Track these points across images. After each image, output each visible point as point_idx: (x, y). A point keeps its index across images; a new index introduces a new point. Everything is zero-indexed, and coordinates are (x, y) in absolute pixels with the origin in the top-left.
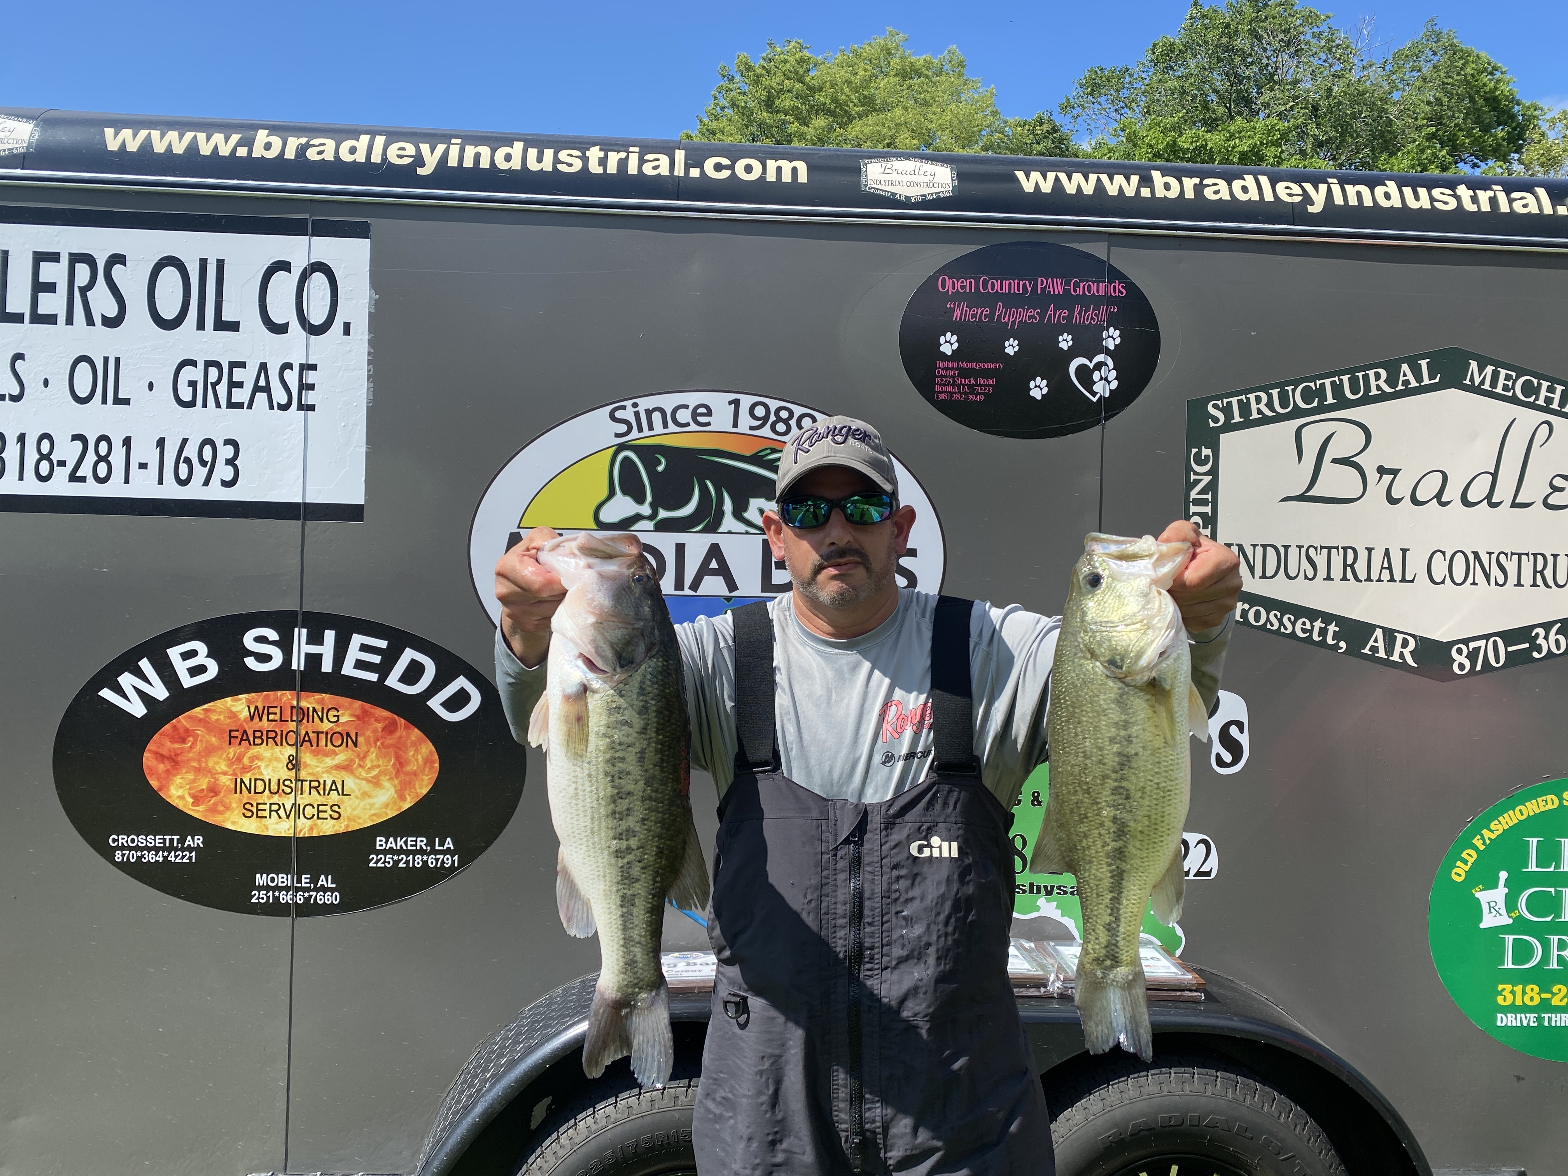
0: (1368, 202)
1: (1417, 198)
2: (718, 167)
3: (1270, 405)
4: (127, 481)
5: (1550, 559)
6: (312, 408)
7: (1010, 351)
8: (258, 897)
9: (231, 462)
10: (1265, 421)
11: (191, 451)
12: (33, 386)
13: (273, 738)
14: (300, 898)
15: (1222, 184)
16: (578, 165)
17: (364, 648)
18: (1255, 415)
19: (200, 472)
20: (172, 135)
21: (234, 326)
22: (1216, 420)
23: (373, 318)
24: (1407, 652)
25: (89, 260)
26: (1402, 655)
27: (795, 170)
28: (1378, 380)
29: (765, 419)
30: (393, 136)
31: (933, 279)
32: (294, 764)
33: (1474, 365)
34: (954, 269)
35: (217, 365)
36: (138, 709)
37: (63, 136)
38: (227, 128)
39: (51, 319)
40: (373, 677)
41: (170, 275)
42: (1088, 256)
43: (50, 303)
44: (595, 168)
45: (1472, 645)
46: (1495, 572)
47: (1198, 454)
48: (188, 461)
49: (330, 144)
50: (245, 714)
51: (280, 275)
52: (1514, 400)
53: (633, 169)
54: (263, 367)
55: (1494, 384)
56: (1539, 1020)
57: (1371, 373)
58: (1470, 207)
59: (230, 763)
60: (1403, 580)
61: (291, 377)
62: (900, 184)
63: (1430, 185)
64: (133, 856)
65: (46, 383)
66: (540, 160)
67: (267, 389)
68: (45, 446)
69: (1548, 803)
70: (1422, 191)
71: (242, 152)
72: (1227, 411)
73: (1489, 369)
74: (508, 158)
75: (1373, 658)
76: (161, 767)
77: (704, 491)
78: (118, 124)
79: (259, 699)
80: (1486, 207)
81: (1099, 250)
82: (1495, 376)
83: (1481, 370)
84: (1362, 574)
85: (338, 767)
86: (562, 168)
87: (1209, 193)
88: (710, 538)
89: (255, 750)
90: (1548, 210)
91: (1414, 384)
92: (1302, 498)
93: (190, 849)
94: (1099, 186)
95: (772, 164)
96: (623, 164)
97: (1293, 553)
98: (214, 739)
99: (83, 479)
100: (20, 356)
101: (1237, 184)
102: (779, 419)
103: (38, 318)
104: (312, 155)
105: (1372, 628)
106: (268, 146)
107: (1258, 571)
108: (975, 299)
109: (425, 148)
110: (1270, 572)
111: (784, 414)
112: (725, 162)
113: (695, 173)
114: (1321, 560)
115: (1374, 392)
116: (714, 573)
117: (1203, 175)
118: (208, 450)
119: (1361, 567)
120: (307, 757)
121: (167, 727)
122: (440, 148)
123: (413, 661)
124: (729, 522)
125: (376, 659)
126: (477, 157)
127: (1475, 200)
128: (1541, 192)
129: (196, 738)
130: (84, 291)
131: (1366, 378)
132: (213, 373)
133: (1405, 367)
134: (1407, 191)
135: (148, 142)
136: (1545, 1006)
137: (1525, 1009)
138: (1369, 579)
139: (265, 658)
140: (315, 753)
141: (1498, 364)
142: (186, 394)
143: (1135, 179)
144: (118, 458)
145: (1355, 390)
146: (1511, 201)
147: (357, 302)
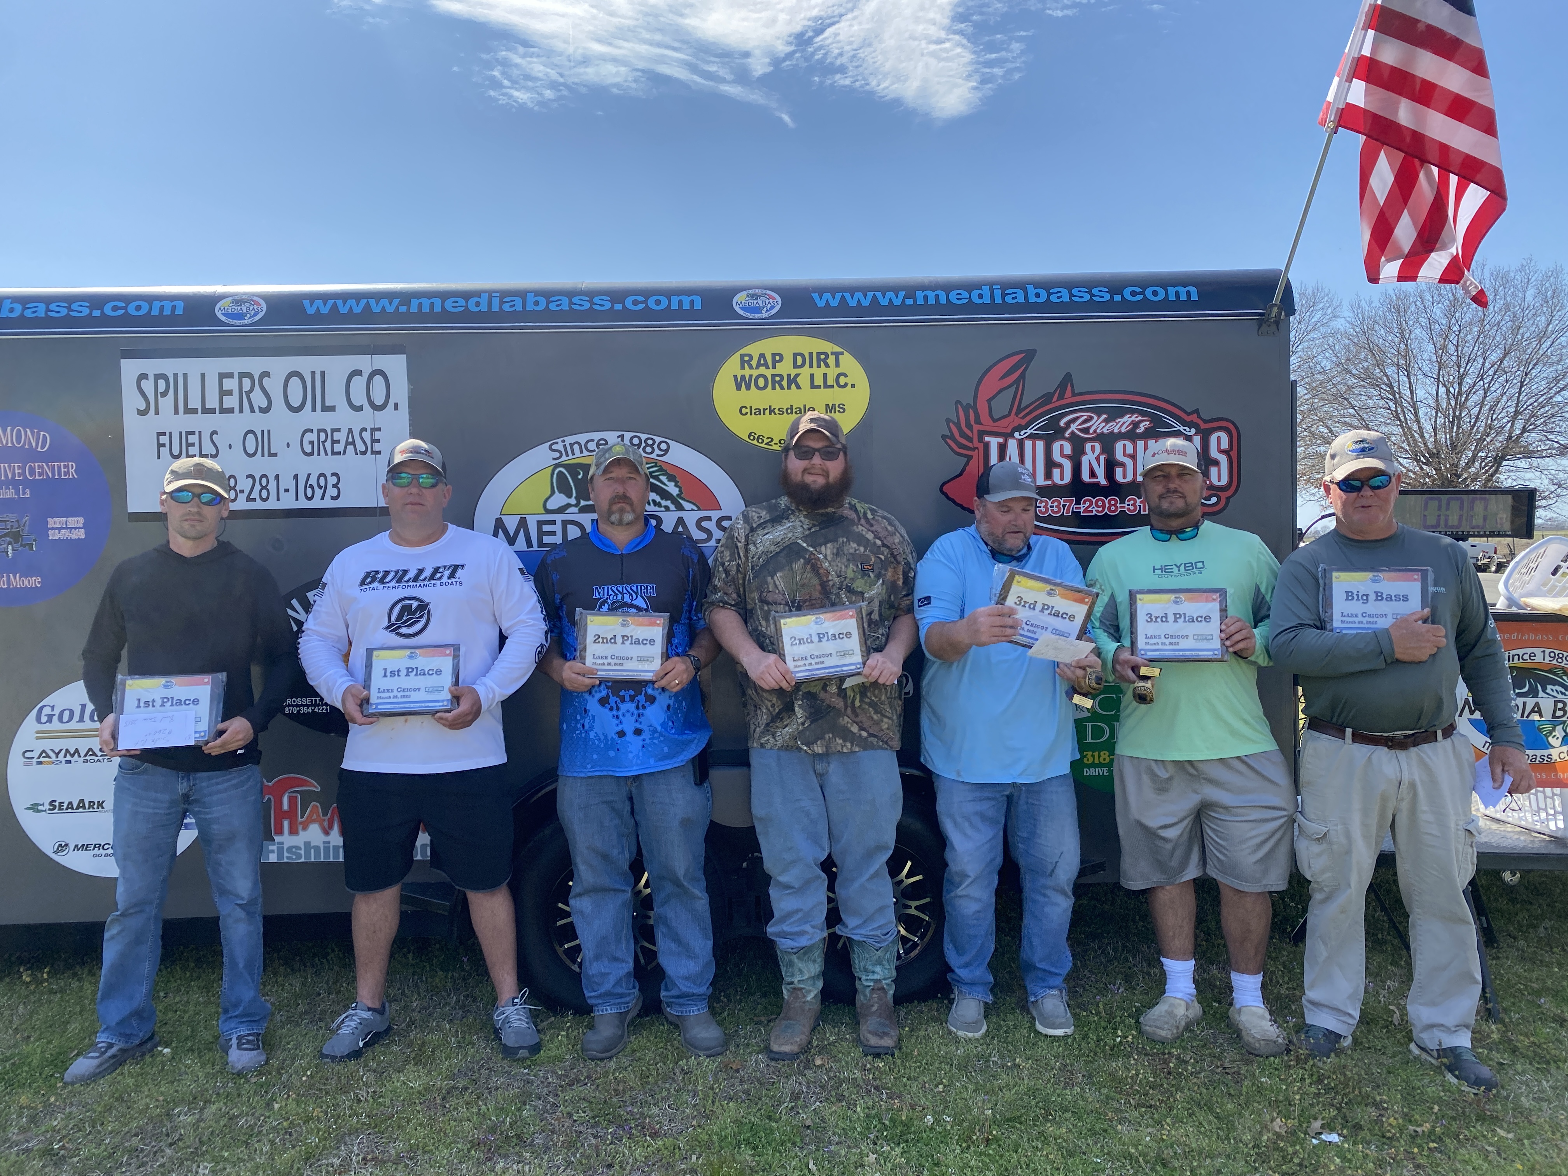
4: (278, 499)
6: (379, 453)
9: (335, 486)
11: (313, 481)
12: (223, 448)
19: (319, 492)
21: (332, 409)
23: (410, 399)
29: (639, 445)
35: (324, 431)
39: (231, 411)
41: (295, 382)
43: (231, 402)
48: (311, 486)
51: (356, 378)
54: (350, 431)
61: (367, 436)
64: (296, 710)
65: (230, 446)
67: (353, 443)
93: (326, 705)
99: (254, 500)
100: (215, 432)
102: (647, 445)
103: (223, 410)
111: (650, 442)
118: (322, 480)
130: (248, 393)
132: (323, 436)
137: (1100, 765)
142: (309, 450)
144: (272, 487)
147: (401, 391)
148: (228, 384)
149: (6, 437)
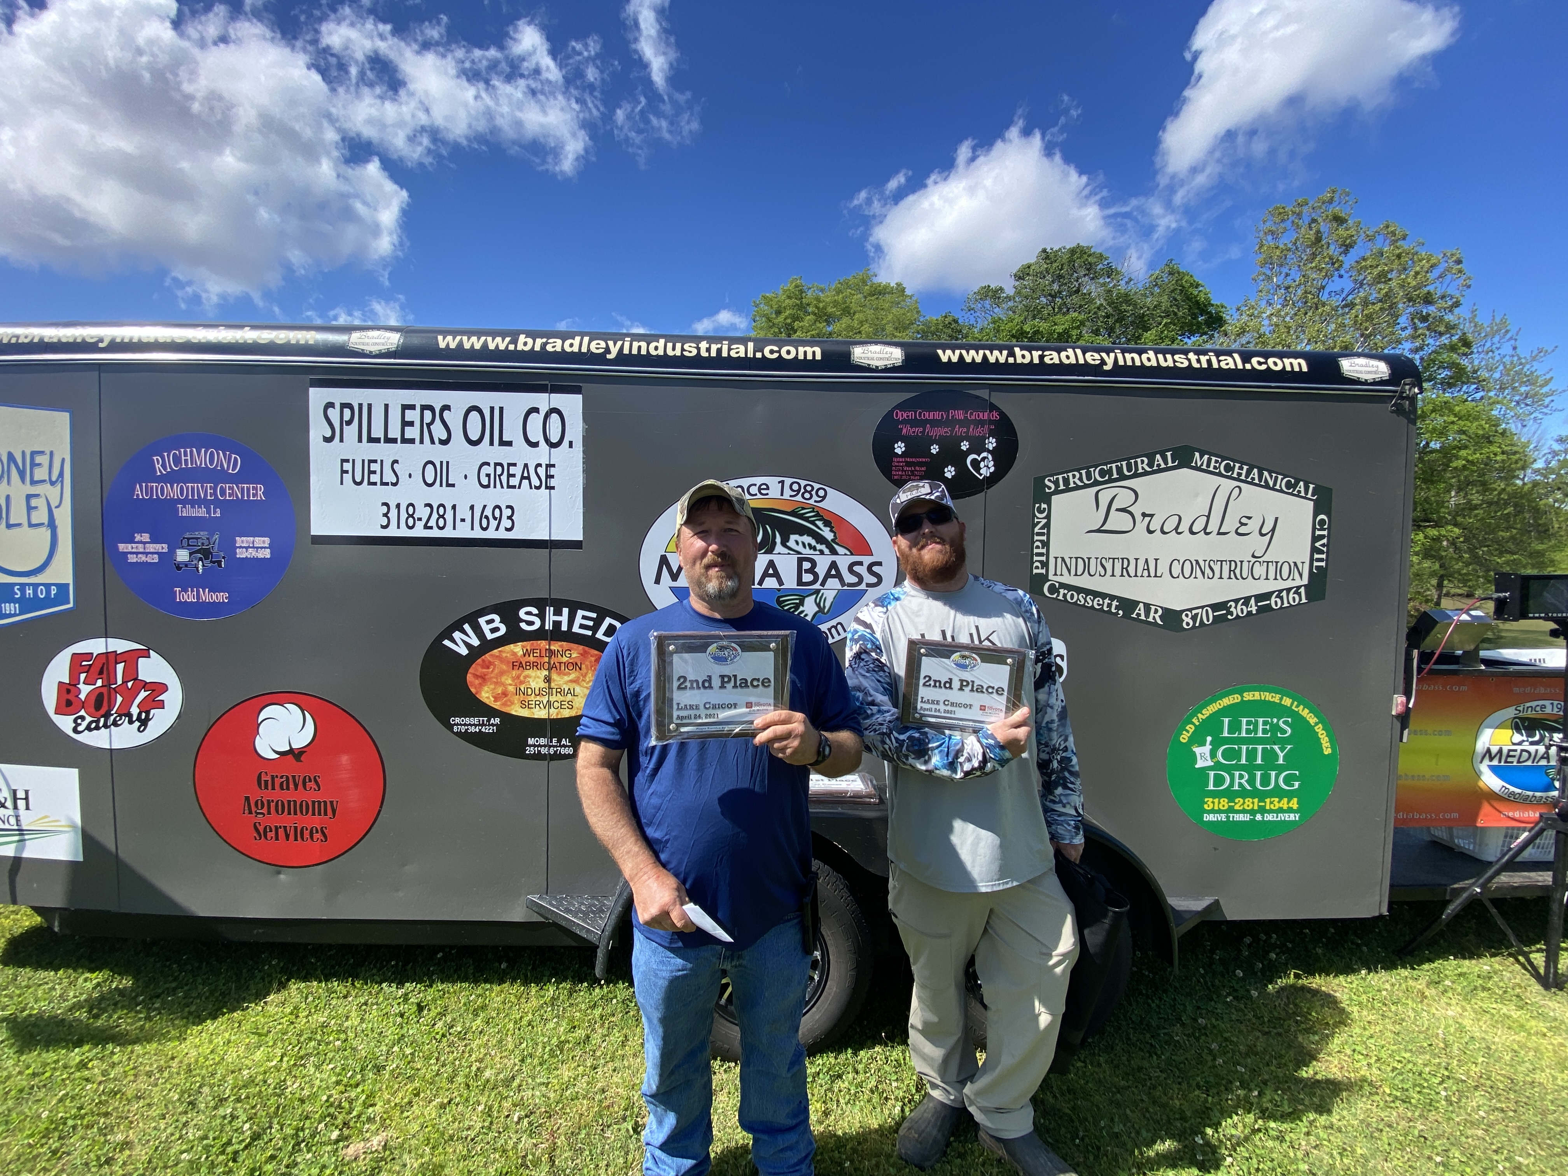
0: (1138, 363)
1: (1166, 360)
2: (772, 352)
3: (1081, 479)
4: (454, 528)
5: (1239, 564)
6: (553, 488)
7: (934, 451)
8: (530, 751)
9: (510, 518)
10: (1078, 488)
11: (488, 512)
12: (403, 477)
13: (535, 665)
14: (552, 751)
15: (1055, 354)
16: (695, 352)
17: (584, 617)
18: (1072, 485)
19: (493, 523)
20: (474, 339)
21: (509, 444)
22: (1050, 488)
23: (584, 438)
24: (1157, 616)
25: (431, 408)
26: (1154, 618)
27: (814, 353)
28: (1142, 464)
29: (799, 491)
30: (593, 337)
31: (891, 412)
32: (548, 680)
33: (1197, 454)
34: (903, 406)
35: (501, 465)
36: (464, 651)
37: (416, 340)
38: (504, 335)
39: (412, 441)
40: (589, 633)
41: (474, 415)
42: (978, 397)
43: (411, 433)
44: (704, 354)
45: (1194, 612)
46: (1208, 571)
47: (1039, 508)
48: (487, 517)
49: (559, 342)
50: (521, 653)
51: (533, 416)
52: (1220, 474)
53: (725, 354)
54: (526, 466)
55: (1208, 465)
56: (1228, 817)
57: (1139, 460)
58: (1196, 365)
59: (513, 679)
60: (1156, 576)
61: (542, 471)
62: (872, 359)
63: (1173, 353)
64: (463, 729)
65: (410, 476)
66: (674, 349)
67: (528, 478)
68: (411, 510)
69: (1235, 699)
70: (1169, 356)
71: (511, 347)
72: (1056, 483)
73: (1206, 457)
74: (656, 348)
75: (1138, 620)
76: (477, 682)
77: (765, 530)
78: (445, 333)
79: (528, 645)
80: (1205, 365)
81: (984, 394)
82: (1209, 460)
83: (1201, 458)
84: (1132, 573)
85: (571, 681)
86: (685, 353)
87: (1047, 360)
88: (769, 557)
89: (527, 672)
90: (1240, 366)
91: (1163, 466)
92: (1099, 531)
93: (493, 725)
94: (985, 357)
95: (801, 350)
96: (719, 351)
97: (1093, 561)
98: (504, 667)
99: (431, 528)
100: (396, 461)
101: (1063, 354)
102: (806, 491)
103: (405, 441)
104: (549, 348)
105: (1138, 602)
106: (525, 344)
107: (1073, 572)
108: (914, 423)
109: (611, 343)
110: (1079, 572)
111: (809, 488)
112: (776, 348)
113: (759, 355)
114: (1109, 566)
115: (1140, 471)
116: (771, 576)
117: (1043, 349)
118: (497, 511)
119: (1132, 570)
120: (554, 676)
121: (479, 660)
122: (619, 343)
123: (610, 625)
124: (779, 548)
125: (591, 623)
126: (640, 347)
127: (1199, 361)
128: (1236, 356)
129: (495, 666)
130: (429, 425)
131: (1136, 463)
132: (499, 469)
133: (1158, 457)
134: (1160, 356)
135: (461, 344)
136: (1231, 810)
137: (1220, 811)
138: (1136, 576)
139: (531, 623)
140: (559, 674)
141: (1211, 454)
142: (485, 482)
143: (1005, 353)
144: (449, 516)
145: (1129, 470)
146: (1219, 361)
147: (576, 430)
148: (410, 415)
149: (200, 458)
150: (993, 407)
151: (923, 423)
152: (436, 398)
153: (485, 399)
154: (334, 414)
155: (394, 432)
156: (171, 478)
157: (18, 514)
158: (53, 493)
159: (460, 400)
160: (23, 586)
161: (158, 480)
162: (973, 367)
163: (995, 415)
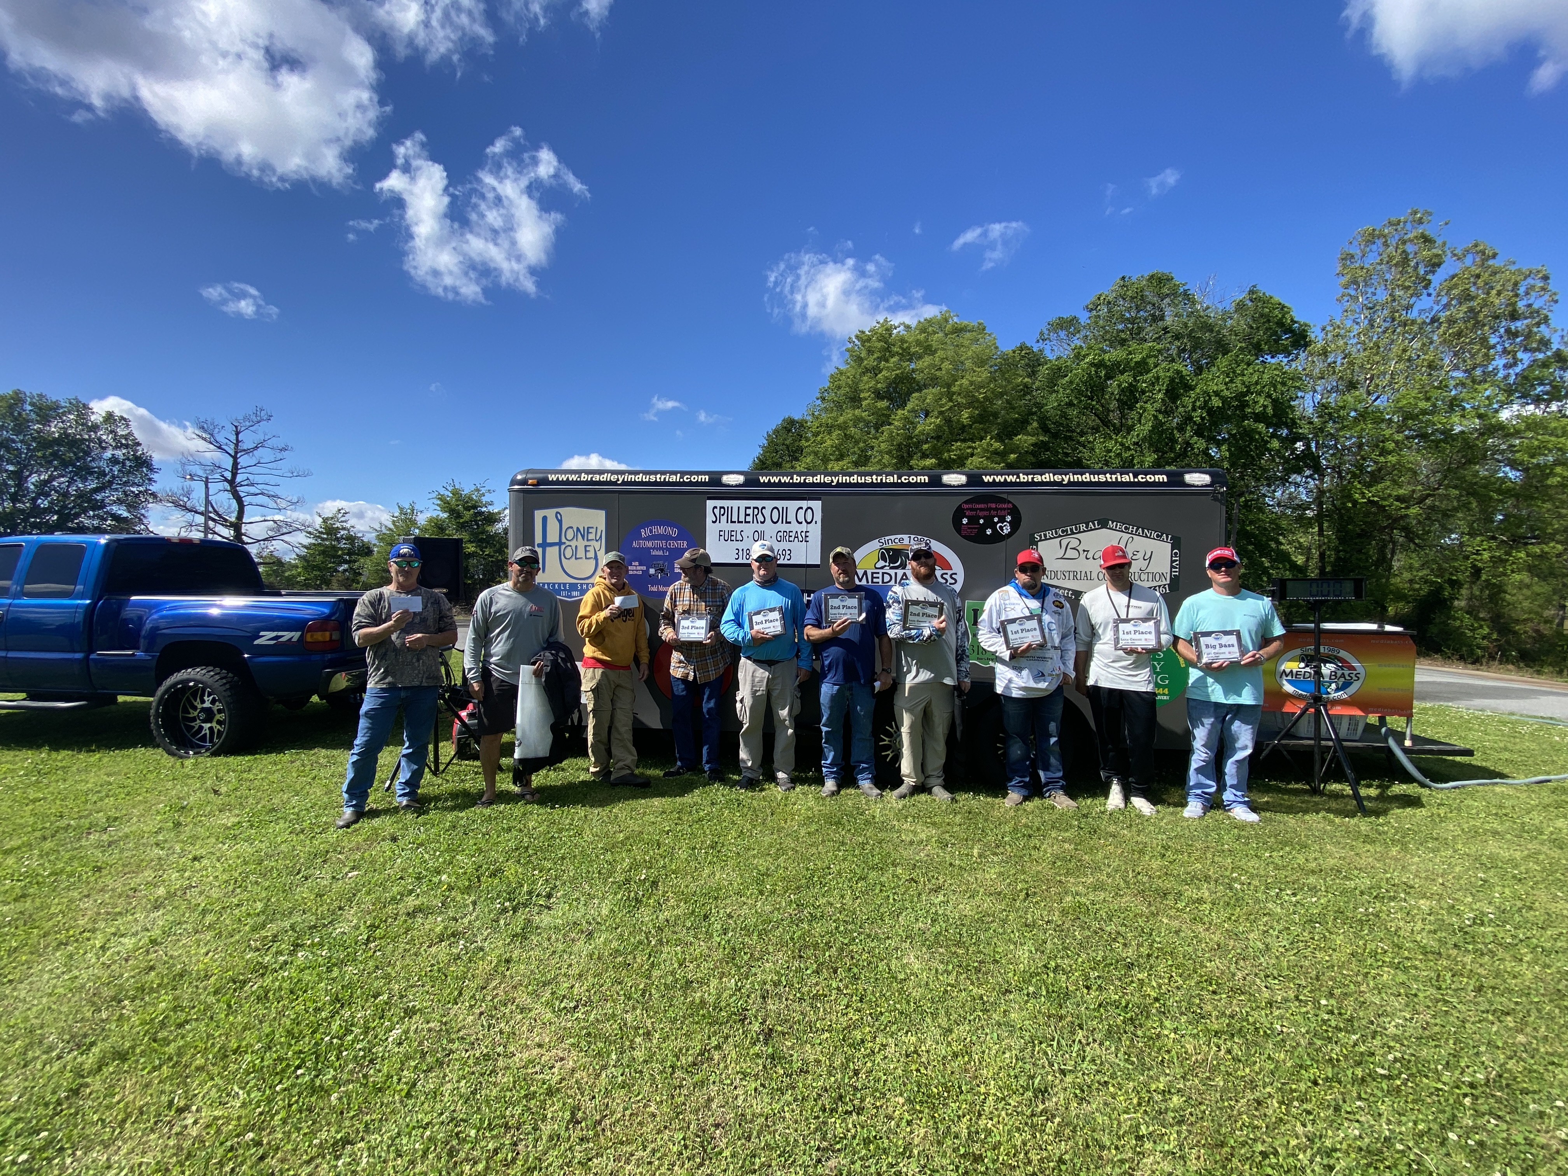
0: (1080, 480)
1: (1094, 478)
2: (905, 479)
3: (1052, 534)
6: (808, 541)
7: (981, 522)
9: (789, 555)
10: (1051, 538)
12: (745, 538)
15: (1039, 477)
16: (870, 480)
18: (1048, 537)
20: (775, 477)
21: (790, 523)
22: (1037, 538)
23: (822, 520)
25: (757, 508)
27: (925, 479)
28: (1083, 527)
29: (917, 541)
31: (961, 505)
33: (1110, 522)
34: (966, 502)
35: (786, 532)
37: (750, 479)
38: (787, 476)
39: (749, 522)
41: (775, 511)
42: (1002, 497)
43: (749, 519)
44: (875, 481)
47: (1033, 547)
49: (811, 478)
51: (800, 510)
52: (1122, 531)
53: (884, 481)
54: (797, 532)
55: (1116, 527)
57: (1081, 525)
58: (1109, 480)
60: (1090, 580)
61: (803, 534)
62: (952, 481)
63: (1099, 474)
66: (861, 479)
67: (797, 537)
70: (1096, 476)
71: (791, 481)
72: (1040, 536)
73: (1115, 523)
74: (853, 479)
77: (902, 559)
80: (1114, 480)
81: (1004, 496)
82: (1117, 525)
83: (1112, 524)
84: (1078, 578)
86: (867, 481)
87: (1035, 480)
88: (904, 571)
90: (1132, 480)
91: (1093, 528)
92: (1062, 558)
94: (1005, 479)
95: (919, 478)
96: (882, 479)
97: (1059, 572)
100: (742, 531)
101: (1043, 476)
102: (920, 541)
103: (746, 522)
104: (807, 481)
105: (1082, 592)
106: (797, 480)
107: (1049, 578)
108: (971, 510)
109: (833, 477)
110: (1052, 578)
111: (922, 540)
112: (906, 477)
113: (899, 481)
114: (1066, 575)
115: (1082, 530)
116: (905, 579)
117: (1034, 474)
119: (1078, 576)
122: (837, 477)
124: (908, 567)
126: (846, 479)
127: (1111, 478)
130: (756, 515)
131: (1079, 527)
132: (785, 534)
133: (1090, 523)
134: (1092, 476)
135: (769, 480)
138: (1081, 579)
141: (1117, 522)
143: (1015, 476)
145: (1076, 530)
146: (1122, 478)
147: (818, 517)
148: (748, 511)
149: (660, 530)
150: (1009, 502)
151: (976, 510)
152: (759, 504)
153: (780, 504)
154: (717, 511)
155: (742, 519)
156: (648, 539)
157: (581, 553)
158: (597, 545)
159: (769, 504)
160: (582, 585)
161: (645, 539)
162: (1000, 484)
163: (1010, 506)
